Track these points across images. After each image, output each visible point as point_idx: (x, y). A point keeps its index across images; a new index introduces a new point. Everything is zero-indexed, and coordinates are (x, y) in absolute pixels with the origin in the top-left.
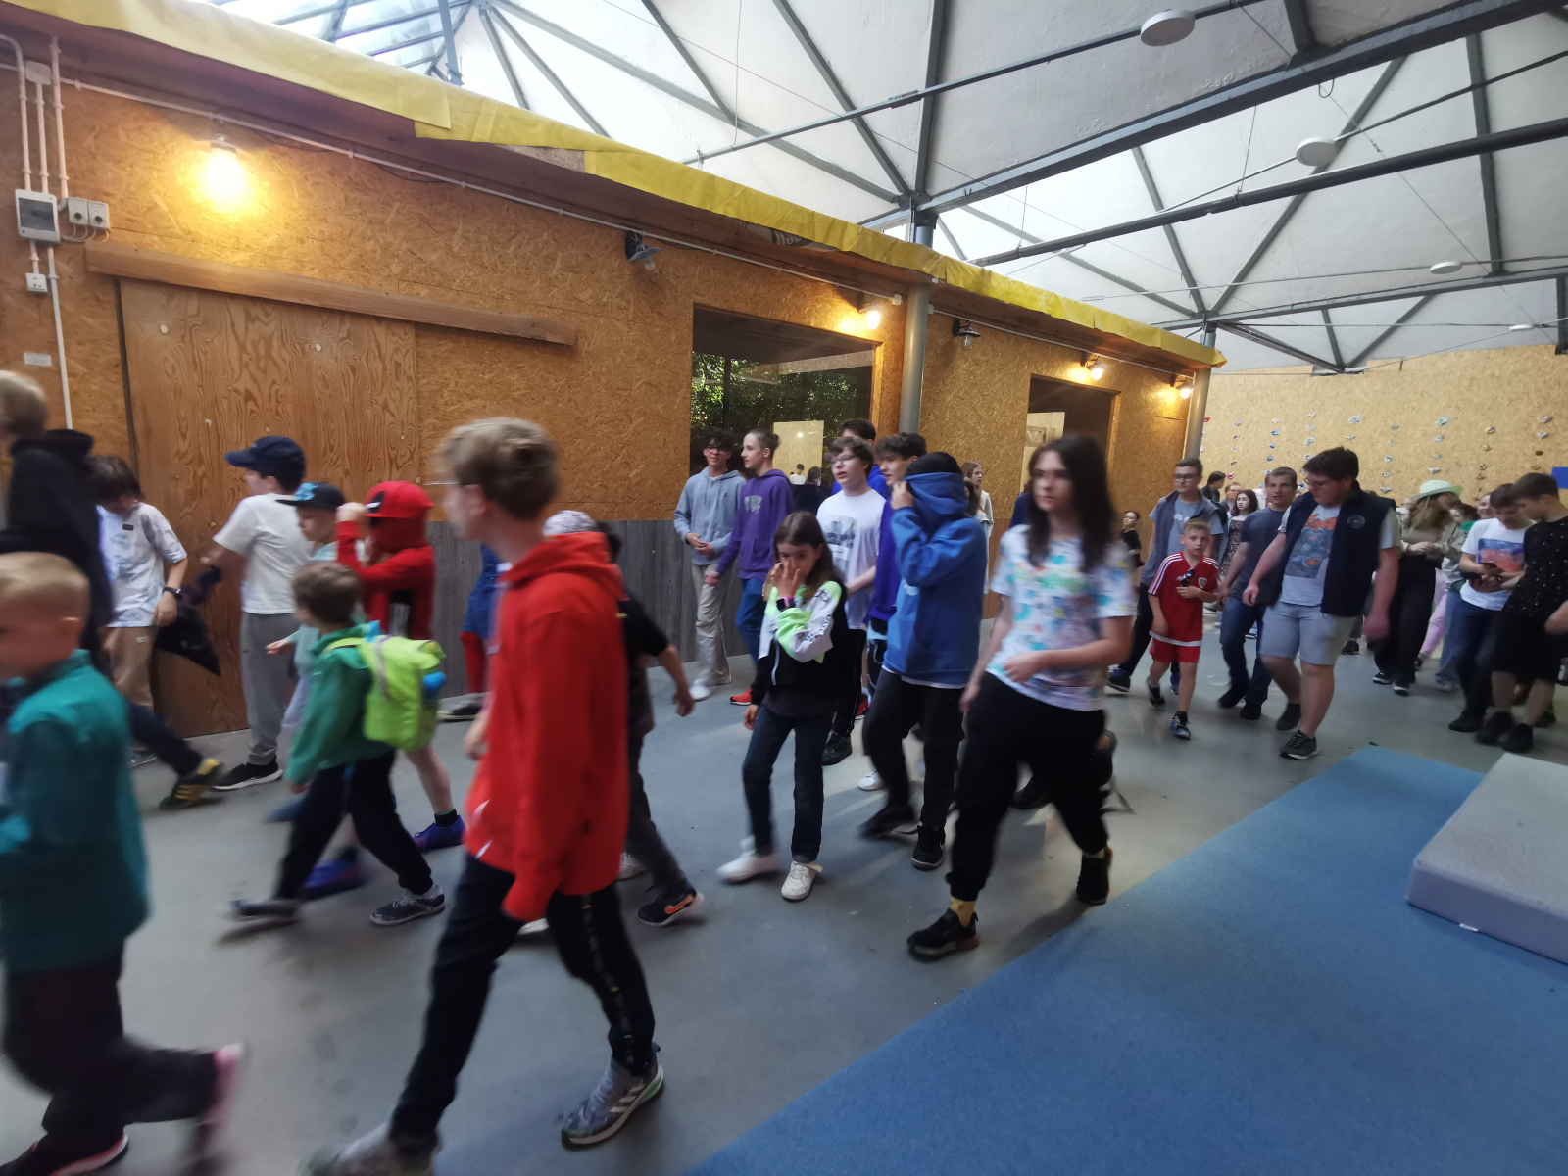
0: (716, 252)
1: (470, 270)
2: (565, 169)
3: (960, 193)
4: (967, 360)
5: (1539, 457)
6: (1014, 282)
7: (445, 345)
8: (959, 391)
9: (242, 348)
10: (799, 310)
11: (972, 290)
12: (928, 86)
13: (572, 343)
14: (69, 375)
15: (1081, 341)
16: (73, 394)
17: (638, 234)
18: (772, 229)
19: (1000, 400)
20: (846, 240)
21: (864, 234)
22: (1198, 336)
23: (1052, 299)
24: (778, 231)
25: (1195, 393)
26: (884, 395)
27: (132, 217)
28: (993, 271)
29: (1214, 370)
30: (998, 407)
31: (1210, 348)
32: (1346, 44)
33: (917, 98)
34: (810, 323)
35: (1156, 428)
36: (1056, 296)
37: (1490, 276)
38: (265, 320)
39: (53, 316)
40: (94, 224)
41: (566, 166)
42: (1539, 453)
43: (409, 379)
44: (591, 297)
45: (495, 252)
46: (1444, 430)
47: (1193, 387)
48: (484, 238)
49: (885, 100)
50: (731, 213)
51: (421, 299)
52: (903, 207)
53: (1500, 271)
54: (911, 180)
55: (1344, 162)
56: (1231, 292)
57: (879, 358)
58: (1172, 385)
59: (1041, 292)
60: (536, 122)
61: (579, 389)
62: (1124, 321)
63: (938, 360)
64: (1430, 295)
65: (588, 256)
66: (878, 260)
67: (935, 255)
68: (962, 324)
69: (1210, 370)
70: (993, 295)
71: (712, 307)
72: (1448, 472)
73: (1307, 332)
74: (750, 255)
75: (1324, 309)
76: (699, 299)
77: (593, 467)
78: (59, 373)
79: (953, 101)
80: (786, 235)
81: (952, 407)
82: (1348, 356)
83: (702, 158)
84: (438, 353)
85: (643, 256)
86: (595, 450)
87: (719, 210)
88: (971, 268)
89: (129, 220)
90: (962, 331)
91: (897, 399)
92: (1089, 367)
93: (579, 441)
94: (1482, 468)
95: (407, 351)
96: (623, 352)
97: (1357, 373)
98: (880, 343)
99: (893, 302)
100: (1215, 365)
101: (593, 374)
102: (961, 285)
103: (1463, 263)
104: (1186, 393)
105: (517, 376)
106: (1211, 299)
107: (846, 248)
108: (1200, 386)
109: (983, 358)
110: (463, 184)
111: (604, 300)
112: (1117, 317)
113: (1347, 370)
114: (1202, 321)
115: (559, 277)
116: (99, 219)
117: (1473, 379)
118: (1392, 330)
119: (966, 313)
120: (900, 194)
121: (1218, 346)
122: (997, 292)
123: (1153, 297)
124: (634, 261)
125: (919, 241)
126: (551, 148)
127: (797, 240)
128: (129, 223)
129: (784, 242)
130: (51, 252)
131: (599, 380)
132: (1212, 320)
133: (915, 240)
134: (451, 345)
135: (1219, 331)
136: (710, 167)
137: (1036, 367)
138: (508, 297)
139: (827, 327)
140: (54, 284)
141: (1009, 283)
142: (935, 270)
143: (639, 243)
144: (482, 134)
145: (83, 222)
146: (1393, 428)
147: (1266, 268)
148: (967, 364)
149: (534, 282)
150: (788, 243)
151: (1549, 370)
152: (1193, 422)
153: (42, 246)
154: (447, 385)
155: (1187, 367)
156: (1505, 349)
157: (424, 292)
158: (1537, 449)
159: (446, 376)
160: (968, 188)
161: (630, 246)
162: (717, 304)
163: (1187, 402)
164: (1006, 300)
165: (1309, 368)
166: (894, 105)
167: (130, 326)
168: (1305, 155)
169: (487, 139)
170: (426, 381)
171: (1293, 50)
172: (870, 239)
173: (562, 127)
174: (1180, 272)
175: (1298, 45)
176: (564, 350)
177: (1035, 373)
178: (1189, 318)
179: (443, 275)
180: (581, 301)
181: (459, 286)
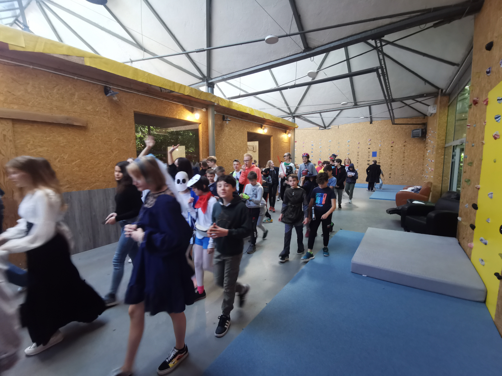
0: (140, 94)
1: (37, 98)
2: (76, 63)
3: (220, 78)
4: (228, 128)
5: (369, 149)
6: (239, 105)
7: (27, 127)
8: (226, 137)
10: (172, 113)
11: (227, 107)
12: (207, 47)
13: (85, 125)
15: (261, 122)
17: (109, 87)
18: (160, 87)
19: (239, 140)
20: (186, 91)
21: (192, 89)
22: (291, 120)
23: (251, 109)
24: (162, 88)
25: (292, 136)
26: (203, 140)
28: (233, 101)
29: (296, 129)
30: (238, 142)
31: (294, 123)
32: (316, 48)
33: (204, 50)
34: (176, 117)
35: (283, 145)
36: (252, 109)
37: (354, 106)
41: (77, 62)
42: (369, 148)
43: (11, 141)
44: (92, 109)
45: (48, 92)
46: (349, 143)
47: (291, 134)
48: (43, 87)
49: (194, 50)
50: (145, 81)
51: (14, 110)
52: (203, 81)
53: (356, 105)
54: (205, 73)
55: (318, 78)
56: (297, 108)
57: (200, 128)
58: (286, 133)
59: (247, 107)
60: (62, 46)
61: (90, 142)
62: (271, 116)
63: (219, 129)
64: (342, 110)
65: (89, 94)
66: (197, 97)
67: (215, 96)
68: (225, 117)
69: (294, 129)
70: (234, 108)
71: (140, 112)
72: (351, 154)
73: (316, 118)
74: (153, 95)
75: (320, 113)
76: (136, 110)
77: (99, 170)
79: (215, 53)
80: (165, 89)
81: (224, 142)
82: (327, 125)
83: (132, 62)
84: (24, 130)
85: (112, 95)
86: (99, 164)
87: (140, 80)
88: (226, 100)
90: (226, 119)
91: (207, 140)
92: (263, 129)
93: (92, 161)
94: (358, 153)
95: (9, 130)
96: (107, 128)
97: (329, 129)
98: (200, 123)
99: (203, 111)
100: (296, 128)
101: (96, 136)
102: (224, 106)
103: (348, 103)
104: (290, 135)
105: (62, 138)
106: (293, 110)
107: (186, 94)
108: (293, 133)
109: (233, 127)
110: (31, 67)
111: (97, 110)
112: (269, 115)
113: (327, 128)
114: (291, 115)
115: (77, 101)
117: (354, 130)
118: (335, 119)
119: (226, 114)
120: (202, 77)
121: (296, 123)
122: (235, 107)
123: (279, 109)
124: (108, 97)
125: (209, 92)
126: (69, 55)
127: (169, 91)
129: (165, 92)
131: (98, 139)
132: (294, 115)
133: (208, 92)
134: (29, 127)
135: (296, 118)
136: (135, 65)
137: (248, 129)
138: (55, 109)
139: (182, 118)
141: (238, 105)
142: (215, 101)
143: (110, 90)
144: (39, 49)
146: (338, 143)
147: (305, 102)
148: (228, 129)
149: (66, 103)
150: (166, 92)
151: (369, 128)
152: (292, 143)
154: (29, 142)
155: (289, 128)
156: (360, 123)
157: (16, 107)
158: (369, 147)
159: (29, 139)
160: (223, 77)
161: (106, 91)
162: (143, 112)
163: (290, 137)
164: (238, 110)
165: (318, 128)
166: (197, 52)
168: (310, 75)
169: (41, 51)
170: (18, 141)
171: (303, 48)
172: (194, 91)
173: (74, 48)
174: (284, 102)
175: (304, 48)
176: (83, 128)
177: (248, 131)
178: (287, 114)
179: (24, 100)
180: (88, 110)
181: (32, 104)
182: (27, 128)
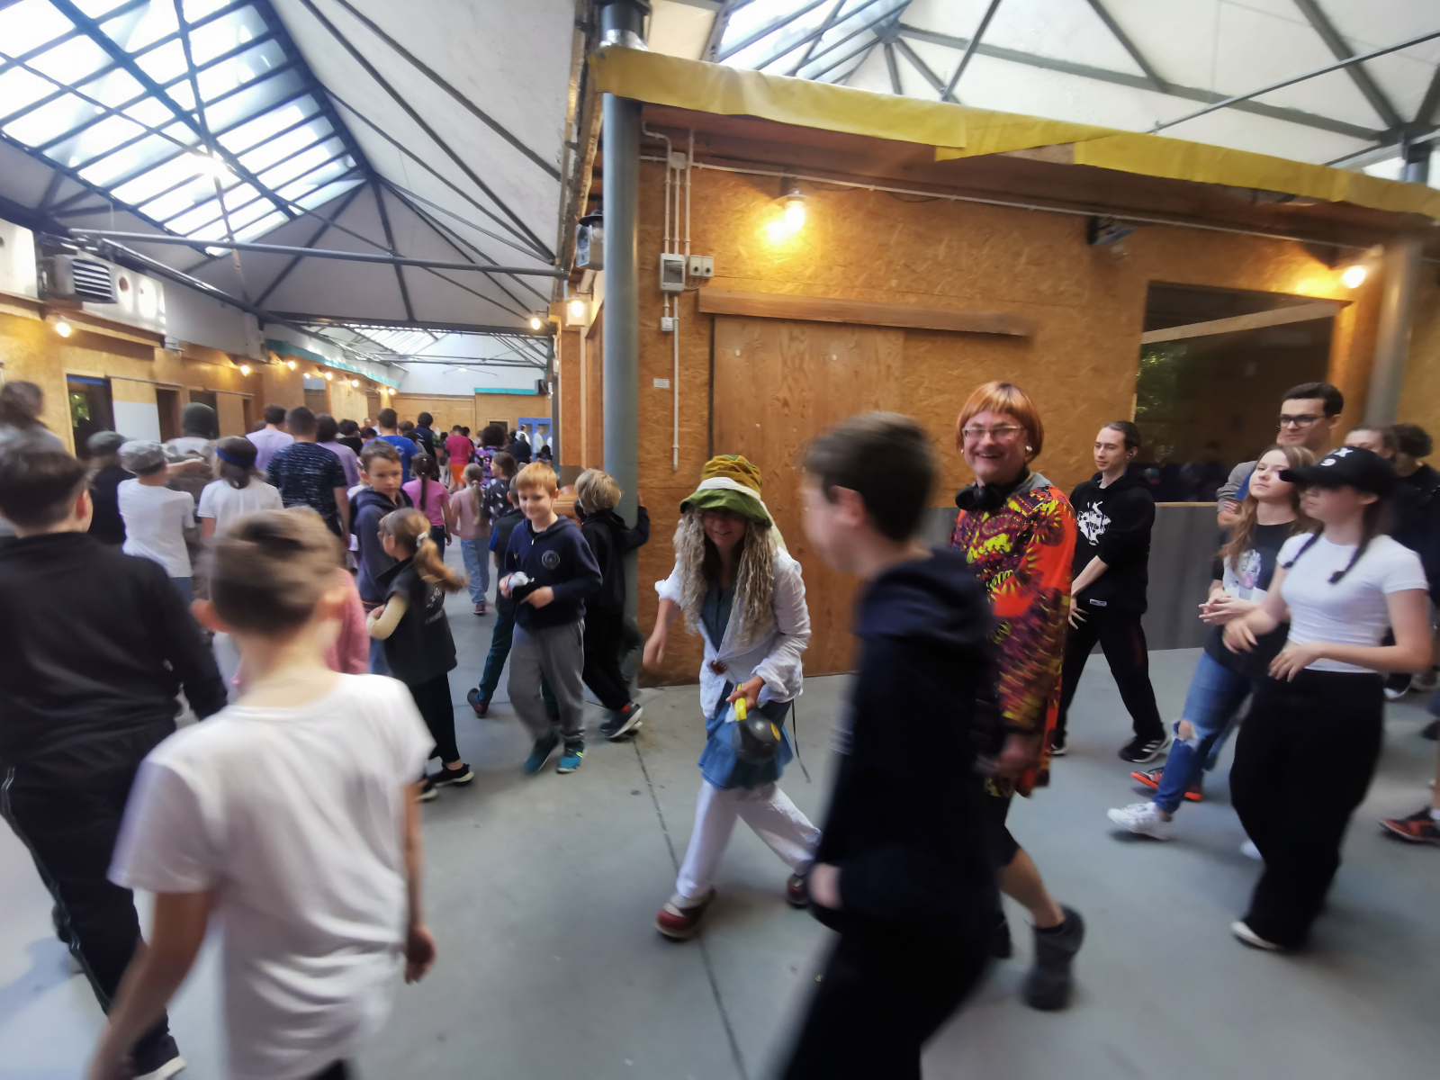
1: (951, 275)
2: (1053, 164)
7: (926, 347)
9: (785, 363)
10: (1259, 276)
13: (1028, 335)
14: (680, 394)
16: (680, 408)
18: (1254, 190)
20: (1336, 189)
24: (1261, 190)
27: (723, 265)
34: (1268, 287)
38: (802, 338)
39: (673, 350)
40: (705, 275)
41: (1056, 161)
43: (896, 379)
44: (1050, 288)
45: (973, 255)
48: (965, 244)
50: (1212, 180)
51: (910, 306)
57: (1347, 321)
61: (1032, 378)
65: (1050, 247)
71: (1166, 283)
76: (1155, 277)
78: (673, 393)
80: (1268, 193)
84: (919, 354)
85: (1111, 240)
87: (1199, 178)
89: (724, 268)
95: (897, 355)
96: (1074, 339)
98: (1352, 302)
99: (1375, 254)
101: (1045, 363)
105: (979, 370)
107: (1337, 198)
110: (954, 197)
111: (1061, 289)
115: (1024, 271)
116: (708, 270)
120: (1386, 129)
124: (1098, 246)
125: (1412, 179)
126: (1046, 146)
127: (1279, 198)
128: (723, 271)
129: (1263, 203)
130: (676, 299)
131: (1049, 369)
133: (1405, 177)
134: (930, 345)
138: (978, 296)
139: (1288, 290)
140: (676, 323)
143: (1105, 227)
144: (989, 145)
145: (698, 274)
149: (1001, 279)
153: (672, 294)
154: (923, 382)
157: (912, 299)
159: (923, 374)
161: (1092, 232)
162: (1173, 280)
167: (718, 351)
169: (991, 150)
170: (907, 380)
173: (1055, 124)
176: (1022, 342)
179: (928, 283)
180: (1041, 293)
181: (940, 291)
182: (923, 349)
